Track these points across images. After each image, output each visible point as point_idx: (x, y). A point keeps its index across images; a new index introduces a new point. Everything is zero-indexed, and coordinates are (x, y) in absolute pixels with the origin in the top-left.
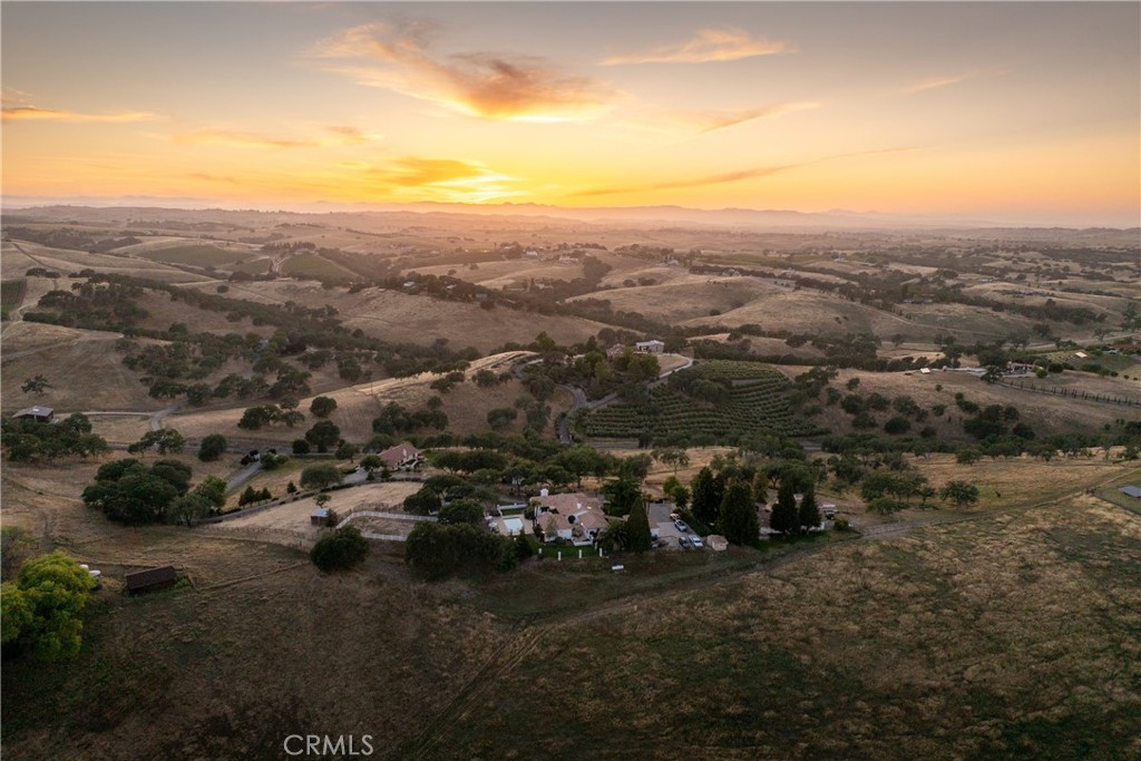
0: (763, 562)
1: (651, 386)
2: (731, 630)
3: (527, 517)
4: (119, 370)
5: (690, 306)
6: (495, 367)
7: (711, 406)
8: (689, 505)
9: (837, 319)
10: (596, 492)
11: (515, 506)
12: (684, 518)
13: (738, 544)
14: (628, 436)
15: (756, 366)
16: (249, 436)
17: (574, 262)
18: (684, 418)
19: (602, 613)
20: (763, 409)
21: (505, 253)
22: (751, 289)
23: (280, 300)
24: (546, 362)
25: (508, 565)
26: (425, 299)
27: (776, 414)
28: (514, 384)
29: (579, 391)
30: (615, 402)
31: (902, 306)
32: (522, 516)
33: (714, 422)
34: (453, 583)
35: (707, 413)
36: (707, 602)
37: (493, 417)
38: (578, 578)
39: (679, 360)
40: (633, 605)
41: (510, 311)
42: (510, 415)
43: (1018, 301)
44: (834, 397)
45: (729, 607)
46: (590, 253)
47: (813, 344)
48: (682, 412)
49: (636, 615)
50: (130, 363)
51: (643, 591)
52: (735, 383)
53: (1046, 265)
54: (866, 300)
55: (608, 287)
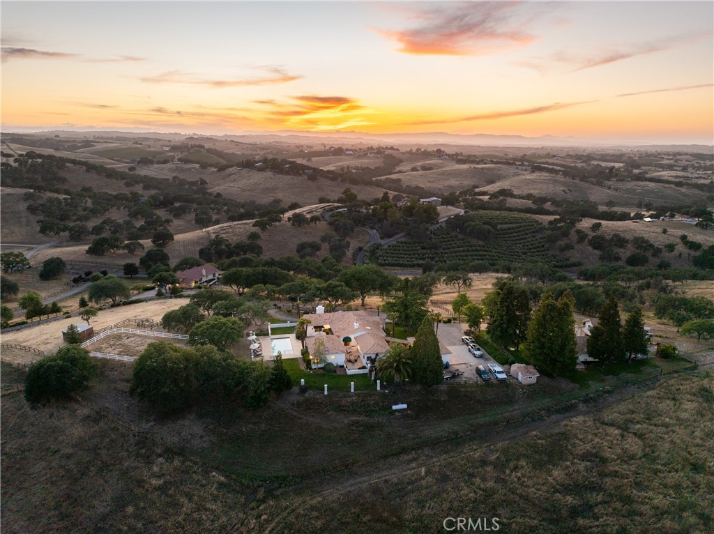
0: (587, 401)
1: (432, 228)
2: (564, 513)
3: (298, 338)
4: (23, 215)
5: (458, 183)
6: (309, 213)
7: (481, 243)
8: (484, 326)
9: (564, 191)
10: (379, 310)
11: (288, 324)
12: (478, 341)
13: (550, 376)
14: (413, 266)
15: (515, 214)
16: (94, 260)
17: (377, 157)
18: (460, 252)
19: (374, 479)
20: (524, 246)
21: (331, 152)
22: (501, 172)
23: (170, 176)
24: (350, 211)
25: (258, 402)
26: (269, 174)
27: (535, 250)
28: (322, 225)
29: (375, 231)
30: (403, 240)
31: (609, 183)
32: (293, 336)
33: (484, 255)
34: (187, 422)
35: (478, 248)
36: (523, 463)
37: (301, 248)
38: (346, 421)
39: (454, 211)
40: (421, 465)
41: (329, 182)
42: (315, 247)
43: (689, 182)
44: (582, 236)
45: (555, 473)
46: (388, 152)
47: (552, 204)
48: (458, 247)
49: (423, 482)
50: (32, 210)
51: (434, 444)
52: (499, 227)
53: (697, 163)
54: (583, 179)
55: (400, 172)
